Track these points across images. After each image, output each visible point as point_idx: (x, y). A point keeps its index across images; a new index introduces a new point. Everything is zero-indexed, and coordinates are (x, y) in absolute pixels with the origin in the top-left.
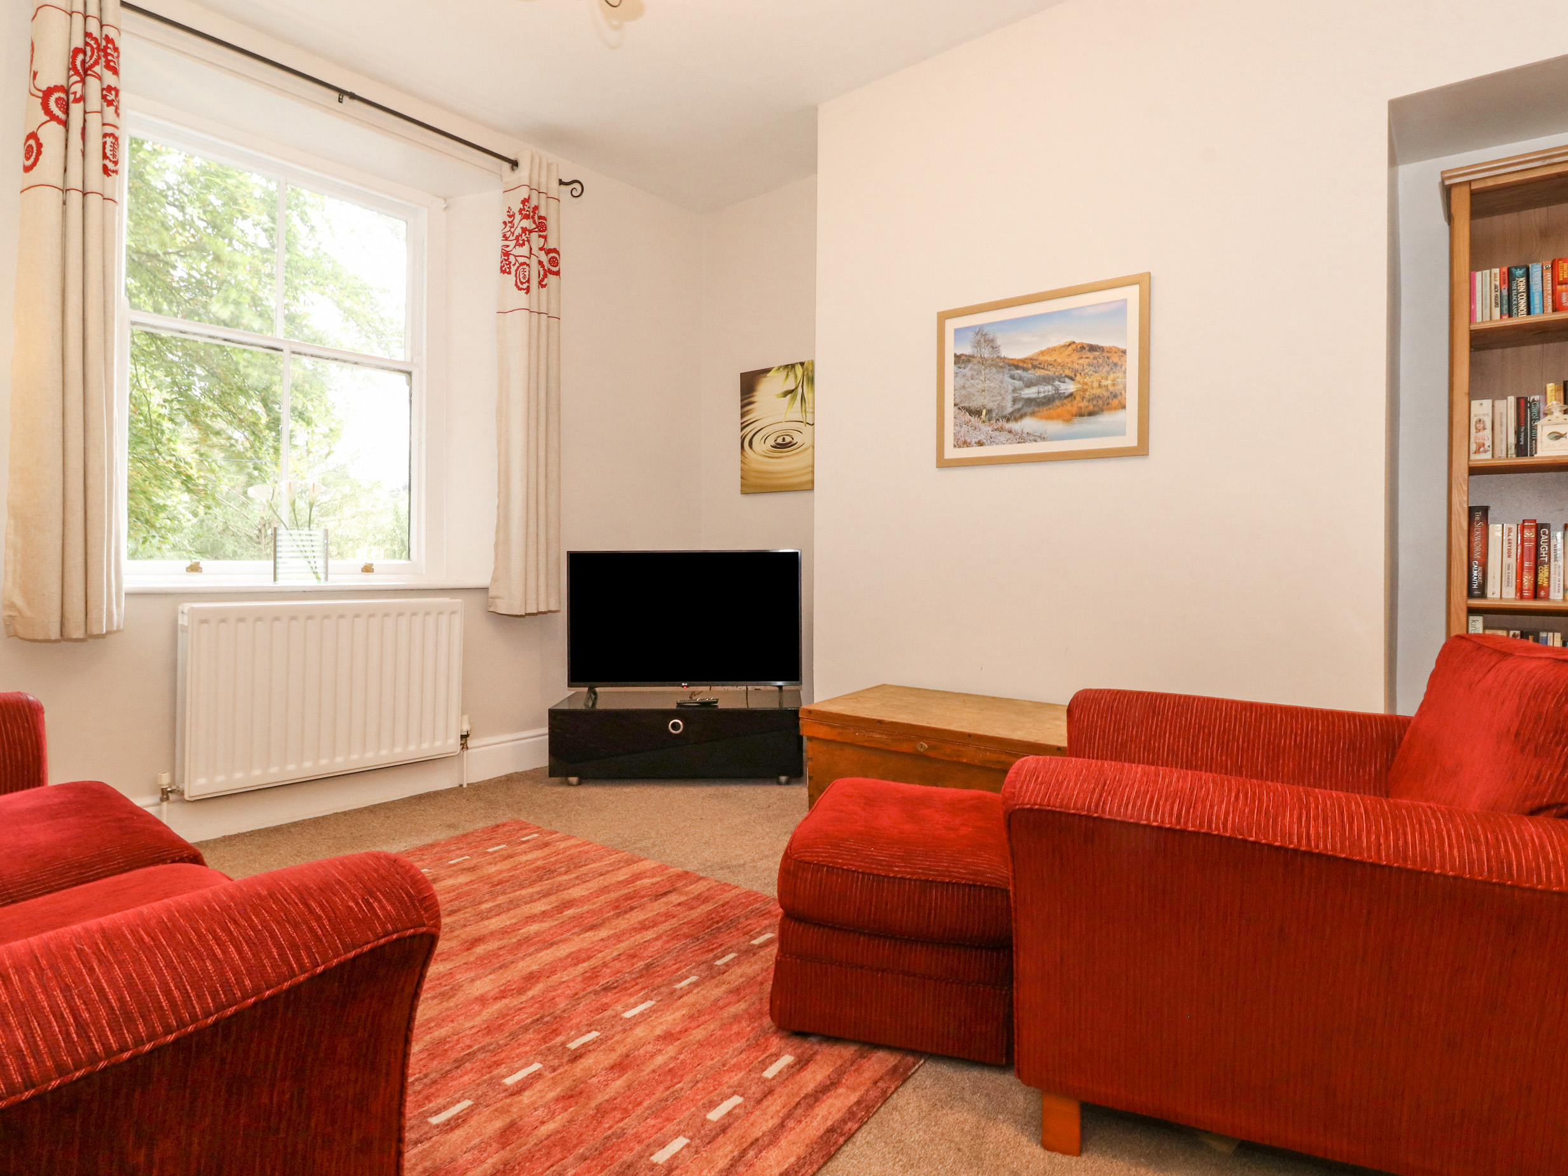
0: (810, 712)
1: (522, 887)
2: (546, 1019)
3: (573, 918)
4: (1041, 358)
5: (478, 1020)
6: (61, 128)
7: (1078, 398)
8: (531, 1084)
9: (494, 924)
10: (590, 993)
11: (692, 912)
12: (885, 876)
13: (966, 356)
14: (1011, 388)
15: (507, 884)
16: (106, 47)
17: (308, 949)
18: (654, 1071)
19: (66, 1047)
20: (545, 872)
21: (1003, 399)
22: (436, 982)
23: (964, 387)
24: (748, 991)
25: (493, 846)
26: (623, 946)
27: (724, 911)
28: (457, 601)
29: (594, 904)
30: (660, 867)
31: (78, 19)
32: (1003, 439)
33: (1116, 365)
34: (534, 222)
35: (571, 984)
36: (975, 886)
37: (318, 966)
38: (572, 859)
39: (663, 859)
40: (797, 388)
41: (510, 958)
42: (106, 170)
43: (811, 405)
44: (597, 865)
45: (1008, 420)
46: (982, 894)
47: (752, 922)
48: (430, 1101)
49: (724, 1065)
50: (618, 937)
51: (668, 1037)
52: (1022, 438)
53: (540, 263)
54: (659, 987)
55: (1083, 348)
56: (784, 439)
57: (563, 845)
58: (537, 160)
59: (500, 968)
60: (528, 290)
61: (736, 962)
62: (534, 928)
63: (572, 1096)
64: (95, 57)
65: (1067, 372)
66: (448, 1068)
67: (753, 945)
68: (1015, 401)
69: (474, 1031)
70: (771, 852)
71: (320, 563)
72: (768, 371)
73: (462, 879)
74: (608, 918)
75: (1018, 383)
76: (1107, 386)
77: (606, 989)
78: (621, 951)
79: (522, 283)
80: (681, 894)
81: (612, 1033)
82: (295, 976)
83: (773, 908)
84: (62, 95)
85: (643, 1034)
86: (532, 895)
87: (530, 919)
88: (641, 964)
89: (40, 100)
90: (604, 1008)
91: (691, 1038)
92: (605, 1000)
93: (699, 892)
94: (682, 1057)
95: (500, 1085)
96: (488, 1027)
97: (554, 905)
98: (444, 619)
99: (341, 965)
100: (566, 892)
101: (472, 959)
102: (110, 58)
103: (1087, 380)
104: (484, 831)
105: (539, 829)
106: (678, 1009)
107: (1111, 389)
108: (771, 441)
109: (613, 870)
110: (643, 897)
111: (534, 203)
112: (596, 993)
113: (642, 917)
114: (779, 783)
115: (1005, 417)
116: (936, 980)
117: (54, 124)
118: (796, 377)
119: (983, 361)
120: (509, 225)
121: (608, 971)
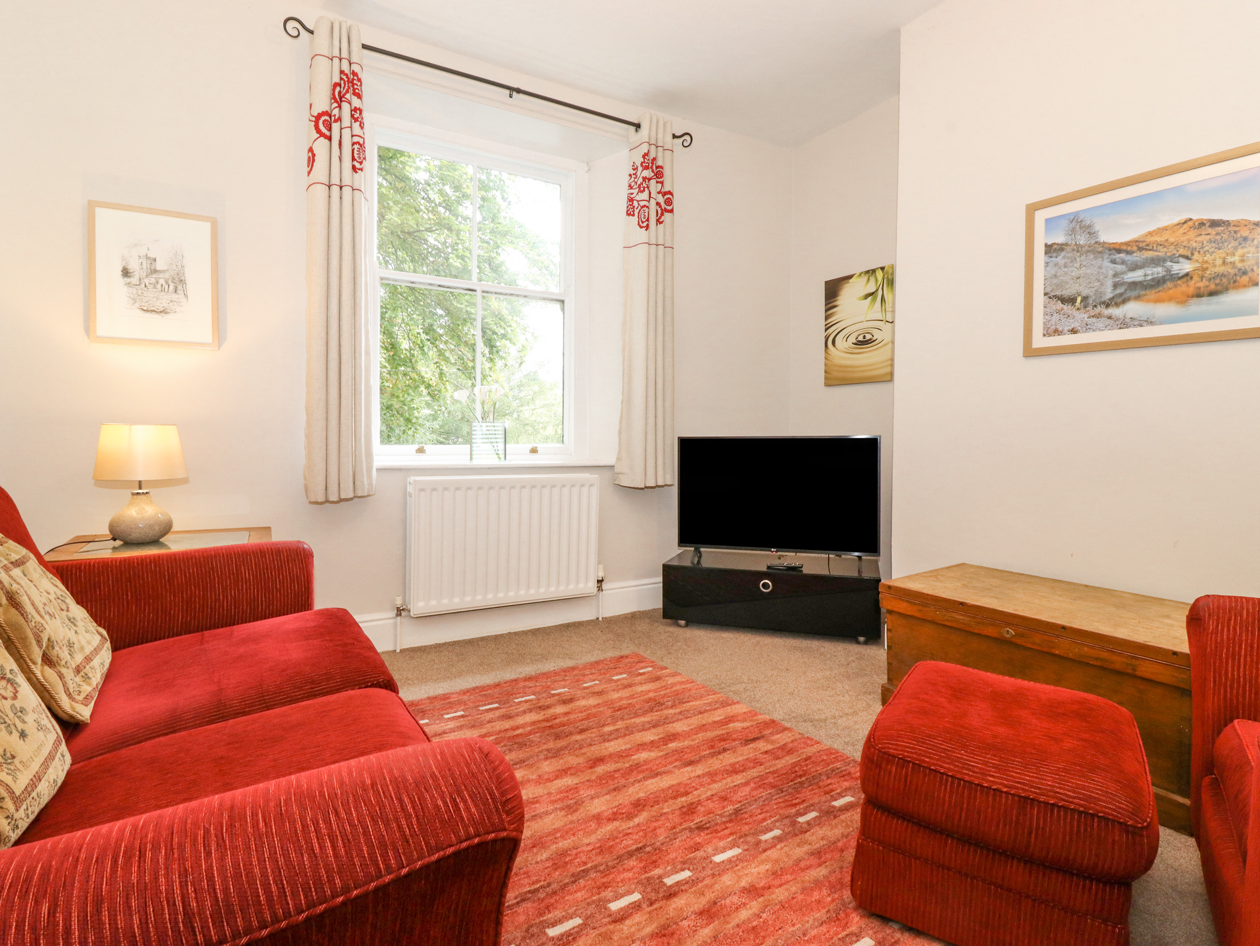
0: (890, 587)
1: (636, 715)
2: (648, 849)
3: (675, 751)
4: (1149, 239)
5: (593, 838)
6: (327, 141)
7: (1196, 278)
8: (631, 915)
9: (613, 746)
10: (685, 829)
11: (777, 762)
12: (978, 785)
13: (1058, 244)
14: (1111, 273)
15: (626, 711)
16: (353, 79)
17: (396, 850)
18: (738, 926)
19: (173, 936)
20: (655, 704)
21: (1102, 284)
22: (565, 794)
23: (1055, 276)
24: (828, 856)
25: (618, 674)
26: (716, 787)
27: (807, 765)
28: (593, 477)
29: (693, 740)
30: (750, 712)
31: (336, 61)
32: (1101, 325)
33: (1245, 239)
34: (653, 171)
35: (670, 817)
36: (1087, 814)
37: (403, 867)
38: (677, 695)
39: (753, 704)
40: (877, 290)
41: (623, 781)
42: (354, 169)
43: (891, 305)
44: (697, 703)
45: (1108, 306)
46: (1095, 824)
47: (833, 781)
48: (549, 912)
49: (804, 935)
50: (712, 776)
51: (753, 891)
52: (1124, 324)
53: (658, 204)
54: (746, 835)
55: (1202, 224)
56: (864, 337)
57: (671, 680)
58: (654, 121)
59: (615, 790)
60: (647, 227)
61: (817, 822)
62: (644, 755)
63: (664, 935)
64: (346, 87)
65: (1182, 251)
66: (567, 881)
67: (834, 807)
68: (1115, 286)
69: (589, 848)
70: (851, 711)
71: (501, 446)
72: (850, 277)
73: (592, 701)
74: (704, 756)
75: (1119, 268)
76: (1233, 263)
77: (700, 828)
78: (714, 792)
79: (643, 222)
80: (768, 741)
81: (703, 875)
82: (381, 876)
83: (852, 770)
84: (327, 118)
85: (729, 883)
86: (643, 724)
87: (642, 747)
88: (730, 808)
89: (313, 123)
90: (697, 847)
91: (774, 896)
92: (698, 840)
93: (785, 742)
94: (764, 916)
95: (605, 909)
96: (601, 846)
97: (661, 736)
98: (585, 490)
99: (427, 867)
100: (671, 725)
101: (593, 778)
102: (355, 87)
103: (1208, 257)
104: (611, 660)
105: (653, 664)
106: (762, 862)
107: (1239, 265)
108: (852, 339)
109: (710, 710)
110: (734, 740)
111: (652, 155)
112: (691, 830)
113: (733, 760)
114: (858, 643)
115: (1104, 303)
116: (1034, 900)
117: (322, 138)
118: (876, 280)
119: (1078, 248)
120: (633, 176)
121: (702, 809)
